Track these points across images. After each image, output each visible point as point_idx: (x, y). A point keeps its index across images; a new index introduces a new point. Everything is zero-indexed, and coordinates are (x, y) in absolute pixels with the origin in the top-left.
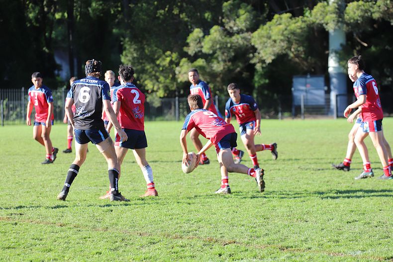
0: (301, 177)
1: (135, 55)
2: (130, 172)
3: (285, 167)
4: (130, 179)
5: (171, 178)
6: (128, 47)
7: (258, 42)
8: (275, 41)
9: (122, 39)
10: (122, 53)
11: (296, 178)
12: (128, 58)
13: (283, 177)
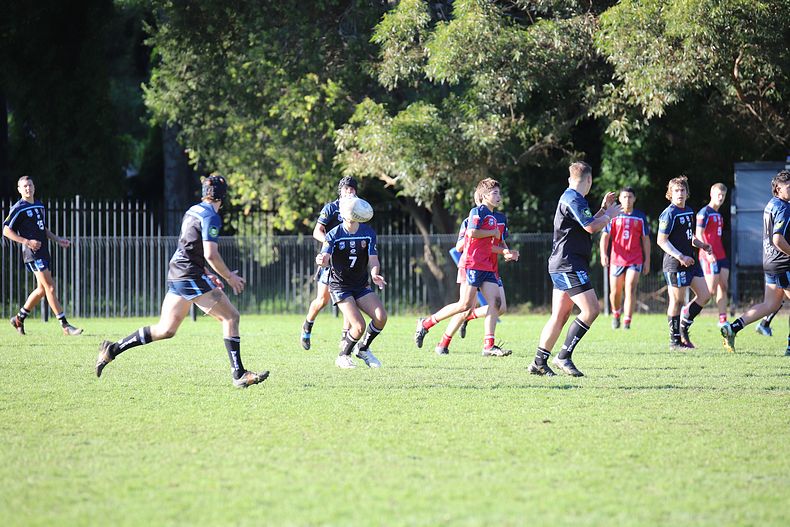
0: (762, 513)
1: (192, 85)
2: (171, 486)
3: (704, 478)
4: (172, 512)
5: (311, 507)
6: (166, 56)
7: (619, 44)
8: (677, 43)
9: (148, 28)
10: (146, 79)
11: (743, 516)
12: (166, 96)
13: (697, 511)
